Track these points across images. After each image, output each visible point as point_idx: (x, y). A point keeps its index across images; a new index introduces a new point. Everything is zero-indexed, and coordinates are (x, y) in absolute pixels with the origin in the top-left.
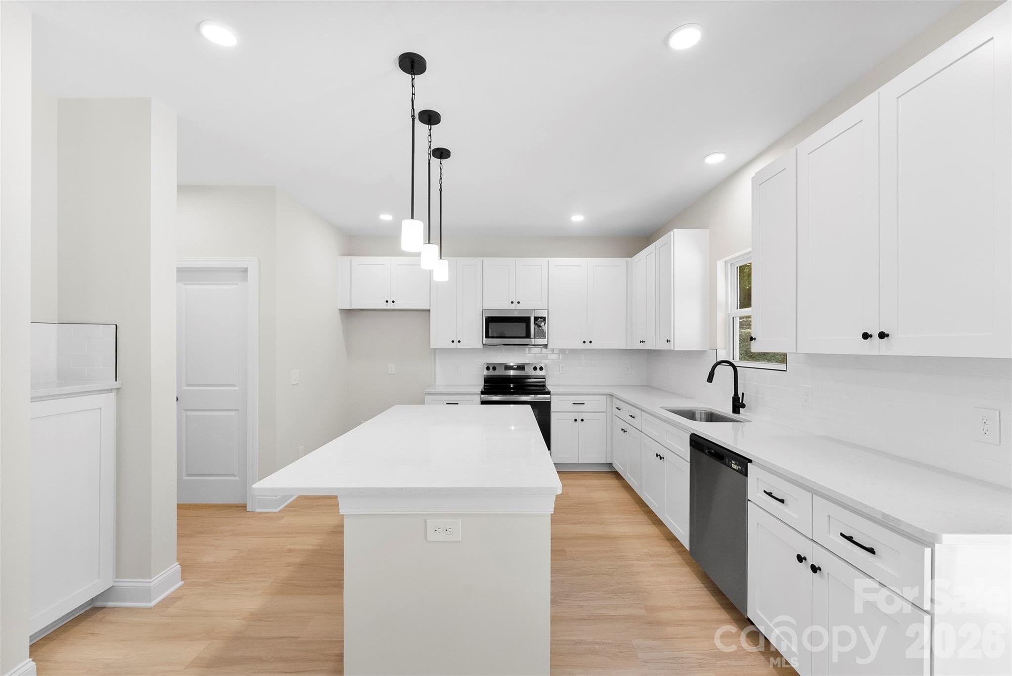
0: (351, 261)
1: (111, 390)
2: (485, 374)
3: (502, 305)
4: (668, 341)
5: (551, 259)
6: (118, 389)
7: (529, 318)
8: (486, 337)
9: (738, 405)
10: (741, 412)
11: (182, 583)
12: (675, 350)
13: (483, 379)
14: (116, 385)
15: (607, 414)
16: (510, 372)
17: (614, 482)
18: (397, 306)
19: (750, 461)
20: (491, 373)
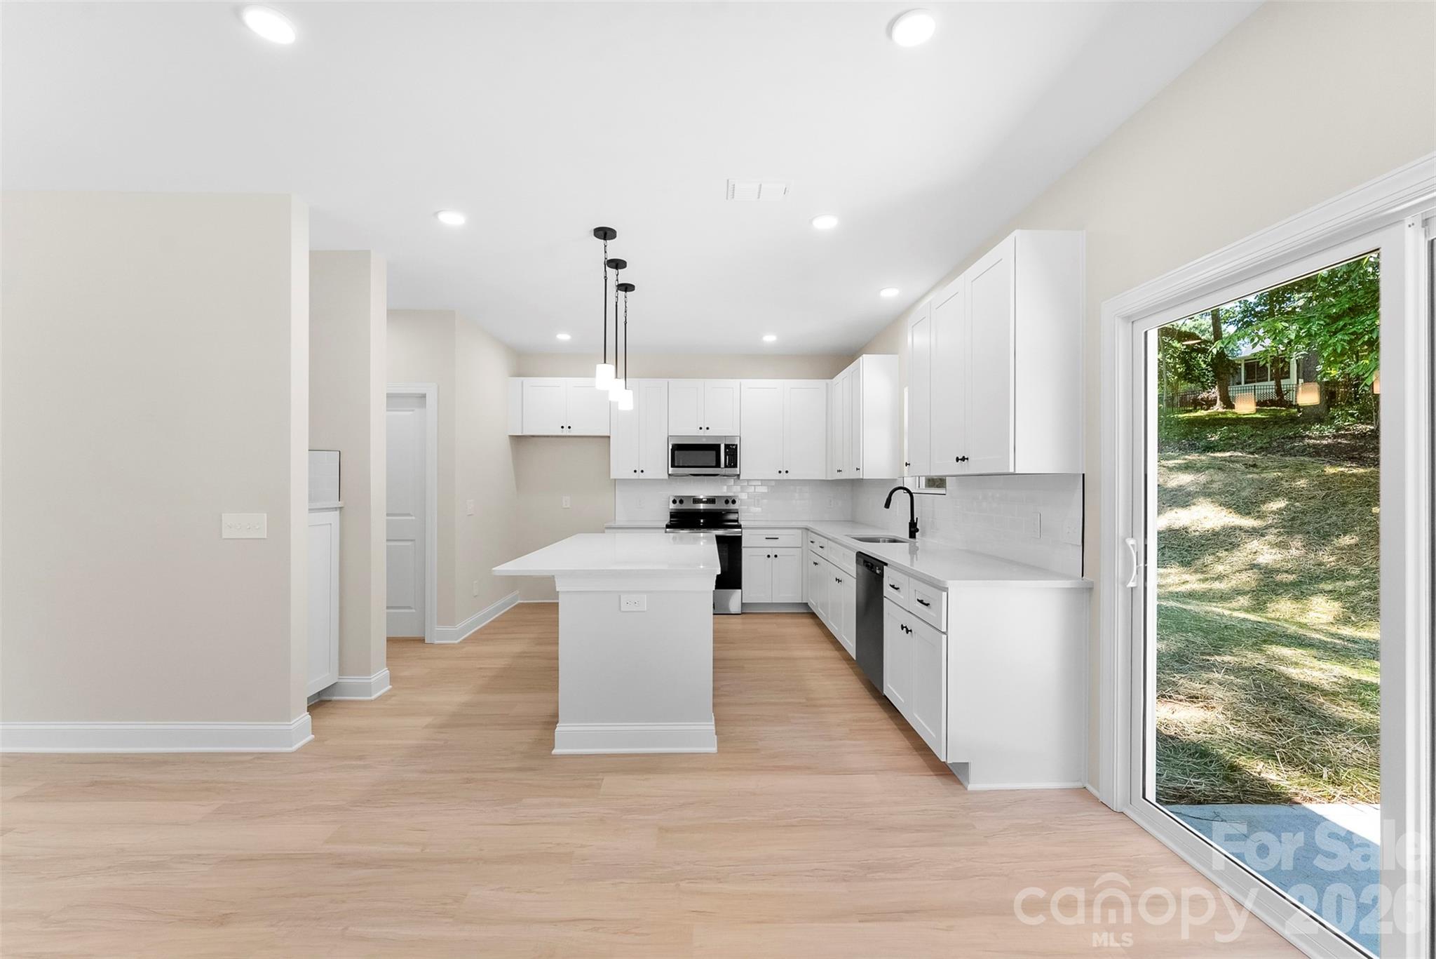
0: (522, 383)
1: (336, 509)
2: (671, 507)
3: (690, 431)
4: (857, 469)
5: (744, 381)
6: (340, 508)
7: (719, 446)
8: (672, 467)
9: (913, 529)
10: (917, 537)
11: (391, 687)
12: (864, 478)
13: (669, 514)
14: (340, 504)
15: (802, 550)
16: (700, 506)
17: (808, 621)
18: (573, 432)
19: (886, 564)
20: (677, 506)
